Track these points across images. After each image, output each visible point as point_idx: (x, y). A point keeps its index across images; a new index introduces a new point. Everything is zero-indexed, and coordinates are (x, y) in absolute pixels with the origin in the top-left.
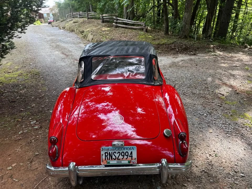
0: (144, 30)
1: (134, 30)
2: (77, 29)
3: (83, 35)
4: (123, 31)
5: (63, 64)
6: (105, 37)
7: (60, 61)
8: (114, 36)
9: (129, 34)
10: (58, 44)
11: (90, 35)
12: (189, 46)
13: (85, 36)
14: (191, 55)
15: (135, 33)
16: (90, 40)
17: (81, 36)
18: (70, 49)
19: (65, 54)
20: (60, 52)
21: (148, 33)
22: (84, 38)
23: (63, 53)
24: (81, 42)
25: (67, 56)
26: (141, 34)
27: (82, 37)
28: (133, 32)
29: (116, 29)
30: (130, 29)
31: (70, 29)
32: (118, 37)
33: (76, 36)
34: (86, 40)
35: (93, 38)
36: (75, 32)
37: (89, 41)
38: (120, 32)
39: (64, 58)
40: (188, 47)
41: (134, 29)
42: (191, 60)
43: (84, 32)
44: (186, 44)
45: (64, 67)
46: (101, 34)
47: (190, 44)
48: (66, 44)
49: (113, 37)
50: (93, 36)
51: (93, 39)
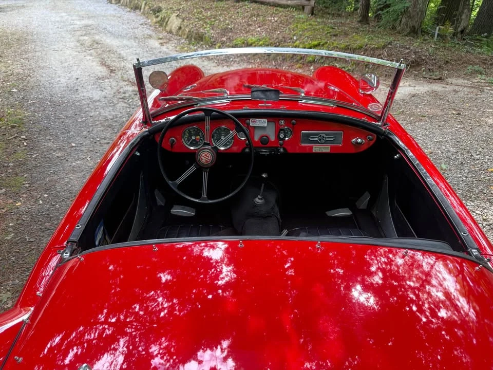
0: (308, 9)
1: (281, 9)
2: (146, 4)
3: (157, 17)
4: (253, 9)
5: (97, 95)
6: (211, 24)
7: (90, 87)
8: (232, 22)
9: (270, 18)
10: (97, 37)
11: (175, 17)
12: (426, 56)
13: (163, 20)
14: (431, 81)
15: (285, 16)
16: (174, 31)
17: (155, 20)
18: (123, 53)
19: (108, 67)
20: (98, 59)
21: (316, 18)
22: (161, 25)
23: (103, 64)
24: (153, 34)
25: (112, 71)
26: (300, 18)
27: (156, 23)
28: (281, 14)
29: (237, 4)
30: (273, 6)
31: (132, 4)
32: (243, 24)
33: (142, 19)
34: (165, 30)
35: (182, 26)
36: (142, 10)
37: (171, 32)
38: (247, 12)
39: (103, 78)
40: (424, 58)
41: (282, 7)
42: (435, 95)
43: (161, 11)
44: (417, 50)
45: (97, 104)
46: (201, 16)
47: (427, 50)
48: (117, 38)
49: (228, 24)
50: (181, 20)
51: (180, 28)
